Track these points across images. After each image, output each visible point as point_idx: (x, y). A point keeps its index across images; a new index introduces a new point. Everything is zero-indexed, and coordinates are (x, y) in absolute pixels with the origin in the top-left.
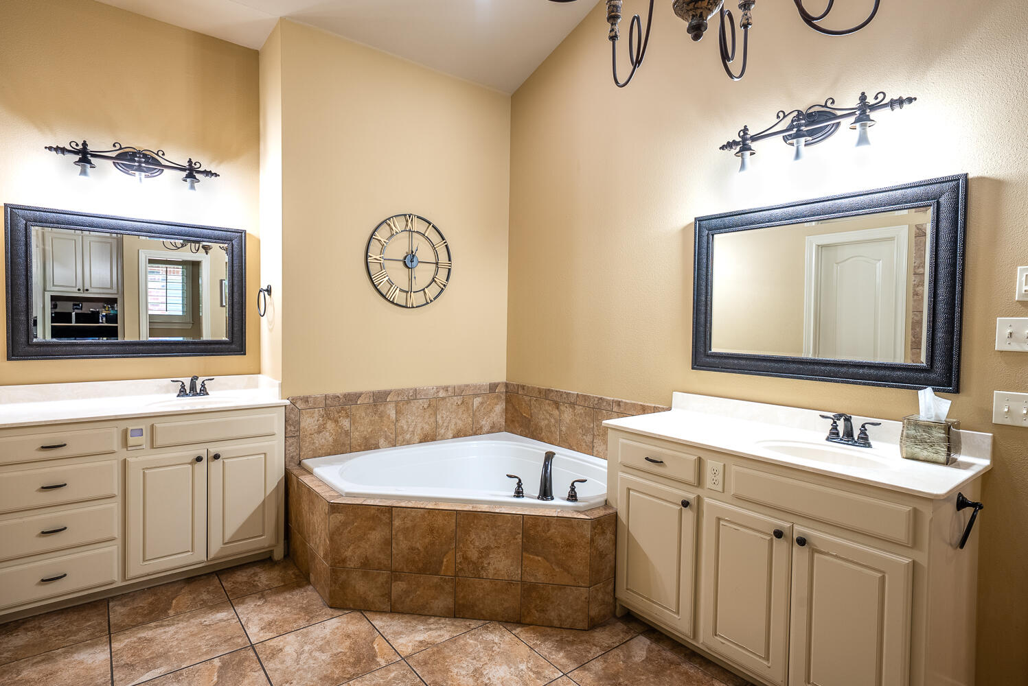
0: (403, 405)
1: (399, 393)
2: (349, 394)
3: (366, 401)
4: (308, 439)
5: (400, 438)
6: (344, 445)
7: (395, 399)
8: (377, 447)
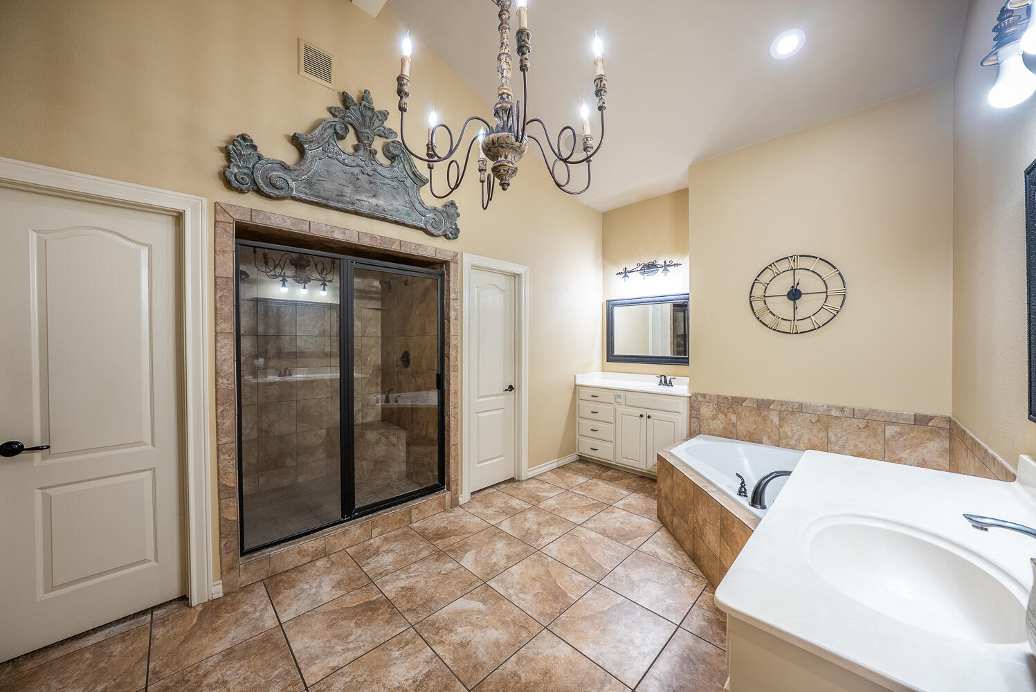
0: (787, 414)
1: (782, 403)
2: (736, 397)
3: (751, 405)
4: (705, 422)
5: (784, 441)
6: (731, 433)
7: (779, 408)
8: (760, 442)
